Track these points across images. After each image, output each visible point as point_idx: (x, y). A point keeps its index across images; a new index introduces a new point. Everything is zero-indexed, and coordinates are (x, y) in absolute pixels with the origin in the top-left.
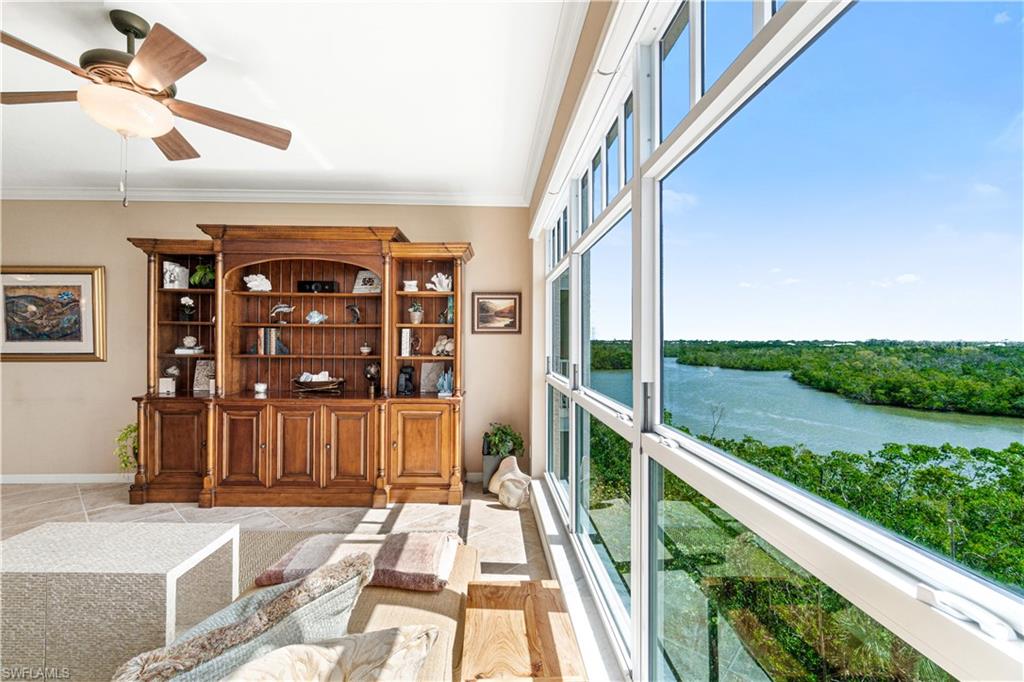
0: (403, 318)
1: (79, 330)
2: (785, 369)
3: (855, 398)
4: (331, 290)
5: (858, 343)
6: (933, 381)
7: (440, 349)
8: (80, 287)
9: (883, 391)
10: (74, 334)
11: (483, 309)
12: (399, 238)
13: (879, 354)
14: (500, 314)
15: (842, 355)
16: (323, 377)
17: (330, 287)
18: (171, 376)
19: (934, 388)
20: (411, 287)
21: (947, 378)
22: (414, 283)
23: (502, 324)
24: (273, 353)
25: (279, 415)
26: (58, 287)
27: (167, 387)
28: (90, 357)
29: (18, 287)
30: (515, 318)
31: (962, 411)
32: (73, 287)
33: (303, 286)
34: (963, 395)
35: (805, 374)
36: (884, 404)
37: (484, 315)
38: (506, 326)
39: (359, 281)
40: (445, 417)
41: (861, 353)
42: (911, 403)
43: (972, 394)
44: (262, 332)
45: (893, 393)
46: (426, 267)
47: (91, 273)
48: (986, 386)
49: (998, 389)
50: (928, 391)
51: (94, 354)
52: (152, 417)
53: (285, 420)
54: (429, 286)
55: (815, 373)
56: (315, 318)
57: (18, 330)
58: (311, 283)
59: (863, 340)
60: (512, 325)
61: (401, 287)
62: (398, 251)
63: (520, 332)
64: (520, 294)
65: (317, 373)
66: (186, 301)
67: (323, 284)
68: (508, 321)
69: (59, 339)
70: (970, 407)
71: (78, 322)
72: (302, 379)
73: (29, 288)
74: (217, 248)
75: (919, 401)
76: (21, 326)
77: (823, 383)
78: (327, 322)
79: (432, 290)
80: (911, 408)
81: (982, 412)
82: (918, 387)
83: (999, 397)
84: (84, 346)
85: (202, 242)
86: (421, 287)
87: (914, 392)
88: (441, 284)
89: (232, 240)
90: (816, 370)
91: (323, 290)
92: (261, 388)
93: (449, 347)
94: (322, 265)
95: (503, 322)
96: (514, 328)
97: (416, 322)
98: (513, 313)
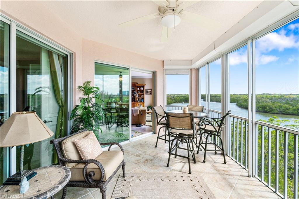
2: (235, 102)
6: (276, 105)
9: (261, 108)
11: (147, 91)
12: (137, 83)
19: (276, 108)
20: (138, 89)
21: (280, 104)
31: (284, 114)
34: (284, 109)
35: (240, 104)
36: (261, 112)
37: (147, 92)
40: (143, 104)
42: (269, 112)
43: (287, 109)
45: (264, 109)
46: (140, 87)
48: (291, 107)
49: (295, 107)
50: (274, 108)
55: (242, 103)
61: (137, 89)
62: (137, 85)
64: (152, 89)
70: (286, 112)
75: (272, 111)
77: (244, 106)
80: (269, 113)
81: (289, 114)
82: (271, 107)
83: (294, 110)
86: (140, 89)
87: (270, 108)
88: (142, 89)
90: (243, 102)
93: (143, 96)
95: (149, 93)
96: (151, 94)
97: (139, 93)
98: (151, 92)
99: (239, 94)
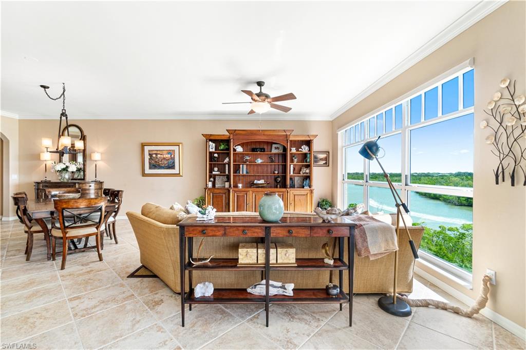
0: (292, 161)
1: (174, 165)
3: (449, 202)
4: (264, 151)
5: (451, 174)
7: (304, 172)
8: (174, 150)
10: (173, 167)
11: (315, 158)
13: (463, 179)
14: (321, 159)
15: (443, 180)
16: (262, 182)
17: (263, 150)
18: (211, 181)
20: (294, 150)
22: (295, 149)
23: (322, 163)
24: (245, 173)
25: (254, 194)
26: (167, 150)
27: (210, 185)
28: (178, 175)
29: (153, 150)
30: (327, 161)
32: (172, 150)
33: (253, 150)
37: (316, 160)
38: (324, 164)
39: (273, 149)
40: (309, 195)
41: (453, 179)
44: (241, 166)
46: (298, 144)
47: (179, 146)
51: (179, 174)
52: (210, 194)
53: (255, 196)
54: (300, 150)
56: (259, 161)
57: (153, 165)
58: (257, 149)
59: (454, 172)
60: (326, 163)
61: (291, 150)
62: (292, 138)
63: (328, 166)
64: (329, 152)
65: (259, 180)
66: (216, 155)
67: (261, 149)
68: (324, 162)
69: (167, 169)
71: (174, 163)
72: (255, 182)
73: (157, 151)
74: (231, 137)
76: (154, 164)
78: (264, 162)
79: (301, 151)
84: (176, 171)
85: (226, 135)
86: (297, 150)
88: (305, 149)
89: (236, 135)
91: (261, 151)
92: (240, 185)
93: (309, 171)
94: (260, 142)
95: (322, 162)
96: (327, 164)
97: (295, 163)
98: (326, 159)
99: (416, 173)
